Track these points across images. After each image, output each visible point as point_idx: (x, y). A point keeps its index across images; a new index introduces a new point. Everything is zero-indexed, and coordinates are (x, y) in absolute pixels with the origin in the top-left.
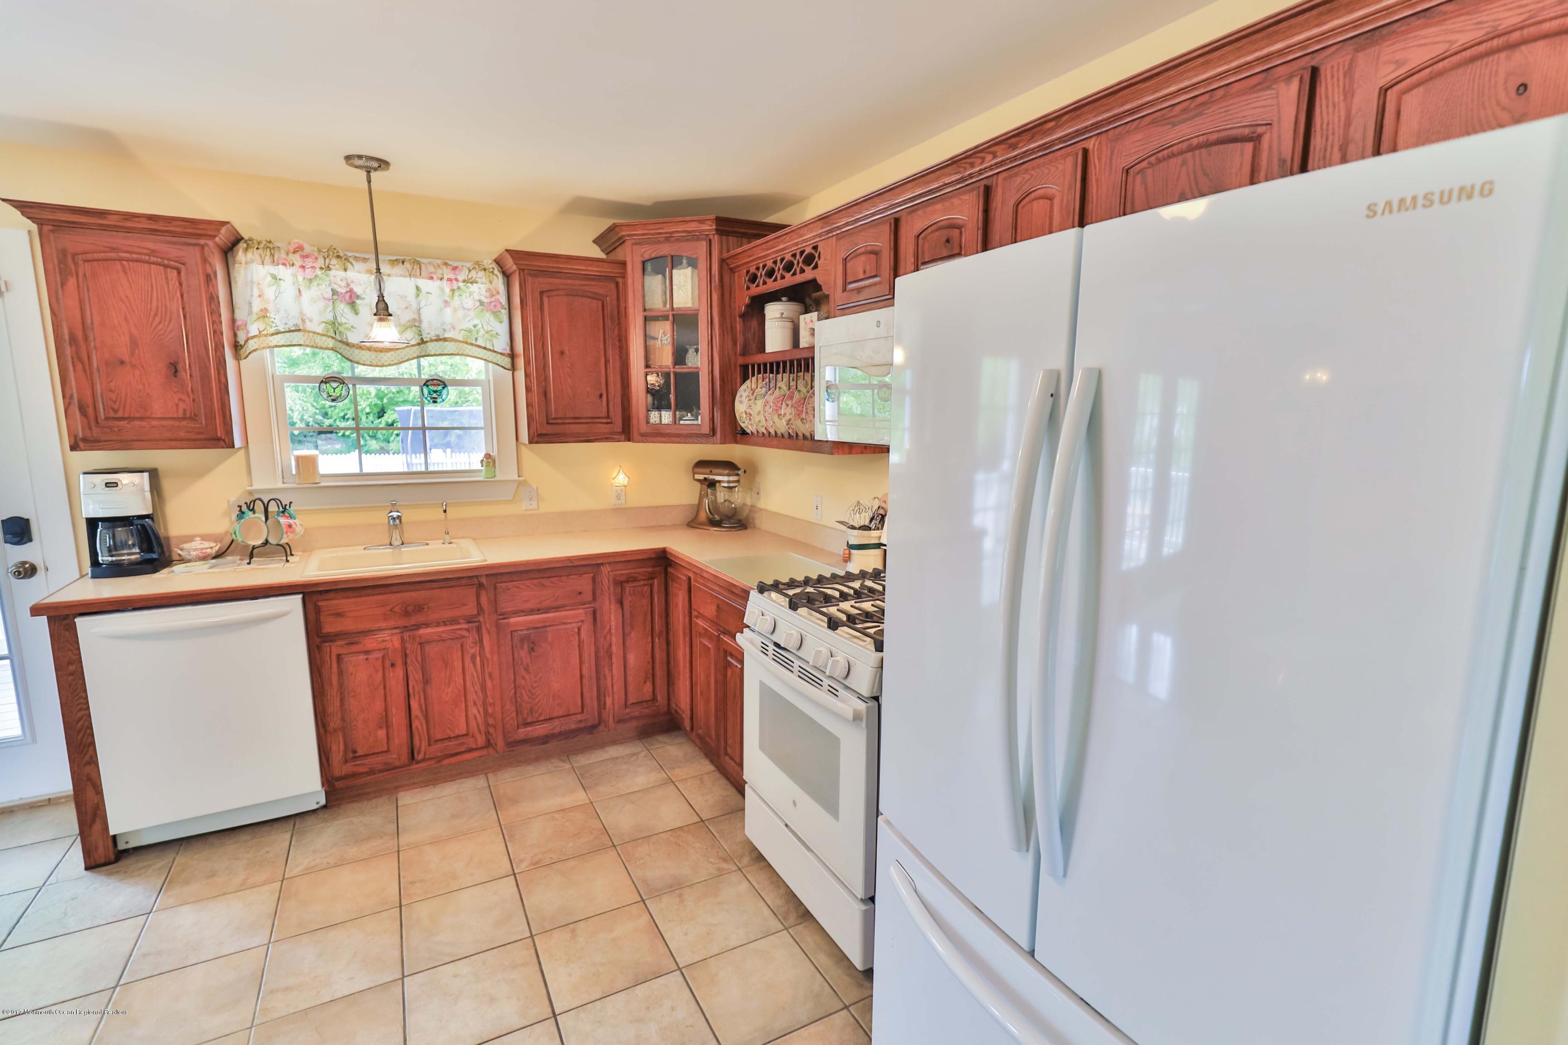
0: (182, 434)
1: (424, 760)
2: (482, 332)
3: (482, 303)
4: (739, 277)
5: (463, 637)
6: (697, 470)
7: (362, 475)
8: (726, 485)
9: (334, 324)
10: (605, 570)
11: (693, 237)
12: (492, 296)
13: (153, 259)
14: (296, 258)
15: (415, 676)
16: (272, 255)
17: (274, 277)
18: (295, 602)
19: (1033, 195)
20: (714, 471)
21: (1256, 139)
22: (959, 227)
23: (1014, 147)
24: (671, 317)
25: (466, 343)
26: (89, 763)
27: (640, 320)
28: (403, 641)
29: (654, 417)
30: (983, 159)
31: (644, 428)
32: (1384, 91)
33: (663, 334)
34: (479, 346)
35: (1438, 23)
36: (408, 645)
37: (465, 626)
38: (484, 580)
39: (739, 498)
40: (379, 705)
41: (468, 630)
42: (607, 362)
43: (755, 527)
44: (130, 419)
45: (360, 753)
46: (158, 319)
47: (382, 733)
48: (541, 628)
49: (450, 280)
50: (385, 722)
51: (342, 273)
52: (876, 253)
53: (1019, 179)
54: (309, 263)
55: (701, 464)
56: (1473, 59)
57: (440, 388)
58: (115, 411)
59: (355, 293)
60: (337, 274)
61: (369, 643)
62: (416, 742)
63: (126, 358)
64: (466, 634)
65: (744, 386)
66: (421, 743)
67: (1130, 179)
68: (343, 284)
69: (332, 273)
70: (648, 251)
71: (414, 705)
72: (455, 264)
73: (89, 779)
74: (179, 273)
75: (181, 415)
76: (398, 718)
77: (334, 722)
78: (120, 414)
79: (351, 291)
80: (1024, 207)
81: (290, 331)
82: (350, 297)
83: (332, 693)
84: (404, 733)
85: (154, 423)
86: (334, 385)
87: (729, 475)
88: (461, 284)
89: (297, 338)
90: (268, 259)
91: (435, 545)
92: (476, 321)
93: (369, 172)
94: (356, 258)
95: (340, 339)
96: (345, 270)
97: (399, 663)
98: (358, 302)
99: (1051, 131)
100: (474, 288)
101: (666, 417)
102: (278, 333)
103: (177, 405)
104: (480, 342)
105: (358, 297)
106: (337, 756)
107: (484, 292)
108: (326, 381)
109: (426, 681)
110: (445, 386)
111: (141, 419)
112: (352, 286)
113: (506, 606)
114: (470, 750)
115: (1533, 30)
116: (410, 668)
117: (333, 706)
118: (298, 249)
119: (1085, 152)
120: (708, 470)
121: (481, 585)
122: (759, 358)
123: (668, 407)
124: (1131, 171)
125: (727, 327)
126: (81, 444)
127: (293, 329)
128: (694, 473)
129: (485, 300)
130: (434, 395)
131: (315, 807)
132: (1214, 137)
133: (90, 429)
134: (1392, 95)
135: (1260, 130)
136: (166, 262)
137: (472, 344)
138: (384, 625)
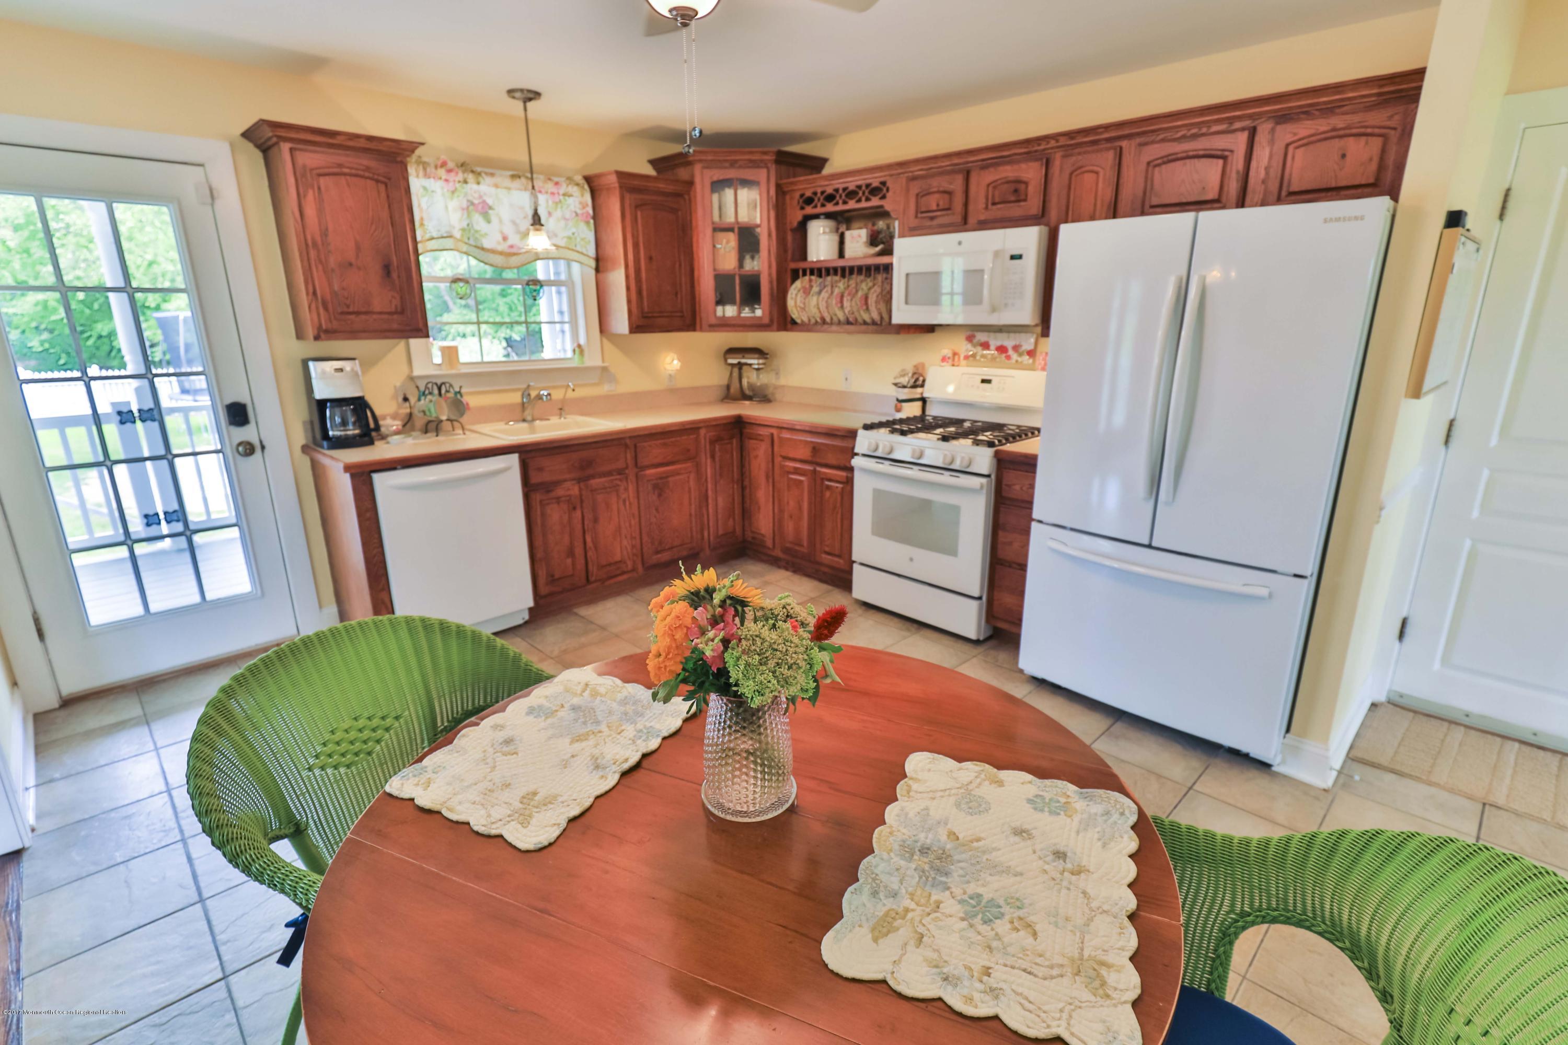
0: (395, 326)
1: (596, 581)
2: (578, 239)
3: (577, 214)
4: (792, 198)
5: (618, 485)
6: (728, 356)
7: (482, 363)
8: (756, 367)
9: (468, 229)
10: (703, 432)
11: (755, 164)
12: (584, 208)
13: (367, 174)
14: (442, 172)
15: (589, 516)
16: (425, 169)
17: (425, 188)
18: (514, 459)
19: (1084, 169)
20: (746, 356)
21: (1224, 158)
22: (1026, 183)
23: (1072, 138)
24: (736, 230)
25: (569, 249)
26: (383, 590)
27: (709, 231)
28: (580, 490)
29: (719, 310)
30: (1048, 143)
31: (713, 321)
32: (1287, 145)
33: (728, 245)
34: (578, 252)
35: (1312, 119)
36: (584, 493)
37: (618, 477)
38: (628, 441)
39: (762, 379)
40: (566, 540)
41: (620, 480)
42: (680, 265)
43: (775, 400)
44: (357, 313)
45: (557, 576)
46: (374, 227)
47: (569, 561)
48: (664, 477)
49: (553, 194)
50: (571, 553)
51: (475, 187)
52: (950, 193)
53: (1074, 158)
54: (452, 176)
55: (732, 351)
56: (1326, 139)
57: (538, 287)
58: (348, 307)
59: (487, 204)
60: (472, 187)
61: (560, 492)
62: (590, 567)
63: (353, 261)
64: (619, 483)
65: (794, 286)
66: (593, 568)
67: (1150, 169)
68: (476, 195)
69: (468, 186)
70: (718, 174)
71: (589, 539)
72: (556, 179)
73: (383, 602)
74: (386, 186)
75: (393, 310)
76: (579, 551)
77: (539, 555)
78: (351, 310)
79: (484, 202)
80: (1077, 175)
81: (442, 237)
82: (483, 208)
83: (538, 530)
84: (583, 562)
85: (375, 316)
86: (461, 284)
87: (758, 358)
88: (561, 197)
89: (449, 243)
90: (421, 173)
91: (555, 420)
92: (574, 230)
93: (525, 102)
94: (486, 174)
95: (474, 244)
96: (478, 183)
97: (578, 507)
98: (490, 212)
99: (1101, 133)
100: (570, 200)
101: (730, 311)
102: (432, 238)
103: (391, 301)
104: (578, 248)
105: (490, 208)
106: (542, 581)
107: (578, 205)
108: (456, 280)
109: (596, 520)
110: (542, 286)
111: (366, 313)
112: (485, 198)
113: (644, 461)
114: (624, 573)
115: (1348, 132)
116: (585, 511)
117: (538, 542)
118: (444, 164)
119: (1121, 148)
120: (741, 356)
121: (626, 446)
122: (802, 265)
123: (733, 302)
124: (1152, 164)
125: (781, 241)
126: (323, 336)
127: (445, 235)
128: (726, 360)
129: (579, 212)
130: (535, 294)
131: (521, 622)
132: (1201, 153)
133: (331, 321)
134: (1291, 148)
135: (1226, 153)
136: (376, 177)
137: (573, 250)
138: (567, 476)
